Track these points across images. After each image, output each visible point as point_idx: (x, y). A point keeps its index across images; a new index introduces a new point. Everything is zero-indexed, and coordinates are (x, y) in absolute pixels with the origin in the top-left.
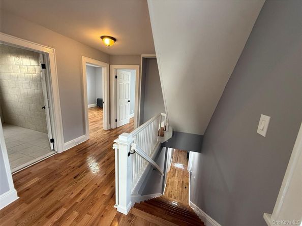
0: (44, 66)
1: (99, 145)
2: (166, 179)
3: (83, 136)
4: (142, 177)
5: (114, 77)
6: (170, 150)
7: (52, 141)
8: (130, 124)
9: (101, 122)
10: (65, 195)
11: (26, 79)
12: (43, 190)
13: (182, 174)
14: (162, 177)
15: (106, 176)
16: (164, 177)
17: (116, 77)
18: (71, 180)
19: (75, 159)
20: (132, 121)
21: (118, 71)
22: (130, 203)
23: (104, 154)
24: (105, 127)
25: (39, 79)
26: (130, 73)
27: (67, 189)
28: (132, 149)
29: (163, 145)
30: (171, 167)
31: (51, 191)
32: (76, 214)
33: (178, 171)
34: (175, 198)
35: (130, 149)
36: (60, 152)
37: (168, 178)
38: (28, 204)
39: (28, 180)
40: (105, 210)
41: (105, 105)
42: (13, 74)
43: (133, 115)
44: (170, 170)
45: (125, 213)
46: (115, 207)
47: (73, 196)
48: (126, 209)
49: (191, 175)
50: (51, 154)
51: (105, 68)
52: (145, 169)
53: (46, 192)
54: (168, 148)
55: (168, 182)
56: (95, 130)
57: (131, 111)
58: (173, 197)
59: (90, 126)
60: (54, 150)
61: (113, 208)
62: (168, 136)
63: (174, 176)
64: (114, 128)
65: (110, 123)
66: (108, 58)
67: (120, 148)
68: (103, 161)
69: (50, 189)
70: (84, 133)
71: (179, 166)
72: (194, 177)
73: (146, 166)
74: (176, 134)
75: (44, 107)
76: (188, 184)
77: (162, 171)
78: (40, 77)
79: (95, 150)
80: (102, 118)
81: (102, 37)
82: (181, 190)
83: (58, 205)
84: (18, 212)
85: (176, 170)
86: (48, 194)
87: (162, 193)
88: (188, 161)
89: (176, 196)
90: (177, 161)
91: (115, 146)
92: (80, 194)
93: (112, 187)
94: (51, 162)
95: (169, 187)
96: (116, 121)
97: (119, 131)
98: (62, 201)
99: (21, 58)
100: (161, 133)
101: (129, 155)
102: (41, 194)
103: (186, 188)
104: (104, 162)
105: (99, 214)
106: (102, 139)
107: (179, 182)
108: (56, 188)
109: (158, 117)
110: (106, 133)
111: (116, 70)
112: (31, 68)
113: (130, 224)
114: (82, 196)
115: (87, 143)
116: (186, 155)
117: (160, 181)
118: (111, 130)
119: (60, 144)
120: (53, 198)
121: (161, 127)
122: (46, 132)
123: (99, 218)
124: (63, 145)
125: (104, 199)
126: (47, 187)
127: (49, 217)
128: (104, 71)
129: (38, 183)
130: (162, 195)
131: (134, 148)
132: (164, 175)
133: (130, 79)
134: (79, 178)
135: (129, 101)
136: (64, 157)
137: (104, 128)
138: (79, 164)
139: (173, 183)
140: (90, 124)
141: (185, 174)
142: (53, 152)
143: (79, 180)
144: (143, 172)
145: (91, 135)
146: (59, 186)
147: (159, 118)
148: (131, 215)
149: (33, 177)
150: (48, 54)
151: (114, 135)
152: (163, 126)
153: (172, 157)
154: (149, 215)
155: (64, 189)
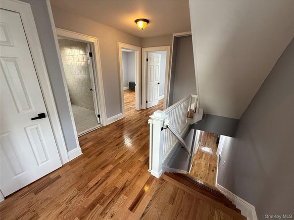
0: (91, 55)
1: (133, 122)
2: (193, 160)
3: (120, 114)
4: (171, 152)
5: (145, 60)
6: (198, 132)
7: (99, 116)
8: (159, 105)
9: (133, 103)
10: (111, 157)
11: (78, 67)
12: (97, 150)
13: (209, 157)
14: (189, 156)
15: (140, 147)
16: (191, 157)
17: (147, 60)
18: (114, 146)
19: (116, 132)
20: (161, 103)
21: (149, 53)
22: (162, 170)
23: (137, 130)
24: (137, 107)
25: (86, 66)
26: (160, 55)
27: (113, 152)
28: (165, 124)
29: (191, 127)
30: (198, 149)
31: (102, 152)
32: (120, 170)
33: (206, 155)
34: (201, 178)
35: (163, 124)
36: (105, 125)
37: (195, 159)
38: (89, 158)
39: (86, 143)
40: (140, 171)
41: (137, 88)
42: (69, 63)
43: (162, 97)
44: (198, 152)
45: (158, 176)
46: (149, 171)
47: (116, 158)
48: (158, 174)
49: (220, 159)
50: (98, 126)
51: (138, 52)
52: (174, 146)
53: (99, 153)
54: (197, 130)
55: (194, 163)
56: (129, 109)
57: (160, 93)
58: (199, 177)
59: (125, 107)
60: (100, 123)
61: (148, 172)
62: (198, 118)
63: (201, 158)
64: (144, 109)
65: (141, 104)
66: (140, 41)
67: (155, 122)
68: (136, 135)
69: (101, 151)
70: (121, 112)
71: (207, 149)
72: (224, 161)
73: (175, 143)
74: (206, 116)
75: (92, 90)
76: (216, 168)
77: (189, 150)
78: (87, 64)
79: (130, 126)
80: (135, 100)
81: (136, 21)
82: (207, 173)
83: (108, 162)
84: (83, 163)
85: (203, 153)
86: (100, 154)
87: (188, 171)
88: (217, 146)
89: (202, 176)
90: (205, 145)
91: (150, 122)
92: (121, 157)
93: (145, 156)
94: (98, 133)
95: (195, 167)
96: (147, 102)
97: (149, 111)
98: (109, 160)
99: (73, 50)
100: (191, 115)
101: (162, 130)
102: (95, 153)
103: (213, 171)
104: (138, 136)
105: (137, 174)
106: (135, 117)
107: (206, 164)
108: (105, 151)
109: (188, 98)
110: (138, 113)
111: (147, 53)
112: (81, 57)
113: (161, 185)
114: (123, 159)
115: (124, 120)
116: (216, 140)
117: (186, 160)
118: (142, 110)
119: (104, 119)
120: (103, 157)
121: (191, 110)
122: (93, 109)
123: (137, 176)
124: (106, 121)
125: (140, 164)
126: (99, 149)
127: (103, 168)
128: (137, 55)
129: (93, 145)
130: (188, 173)
131: (167, 123)
132: (191, 155)
133: (160, 61)
134: (120, 145)
135: (159, 83)
136: (107, 129)
137: (136, 109)
138: (119, 135)
139: (199, 164)
140: (125, 105)
141: (213, 158)
142: (100, 125)
143: (120, 147)
144: (172, 148)
145: (126, 113)
146: (107, 150)
147: (190, 100)
148: (162, 179)
149: (90, 141)
150: (93, 43)
151: (145, 115)
152: (193, 108)
153: (200, 141)
154: (178, 182)
155: (110, 152)
